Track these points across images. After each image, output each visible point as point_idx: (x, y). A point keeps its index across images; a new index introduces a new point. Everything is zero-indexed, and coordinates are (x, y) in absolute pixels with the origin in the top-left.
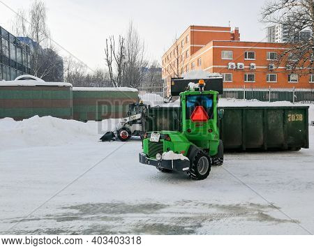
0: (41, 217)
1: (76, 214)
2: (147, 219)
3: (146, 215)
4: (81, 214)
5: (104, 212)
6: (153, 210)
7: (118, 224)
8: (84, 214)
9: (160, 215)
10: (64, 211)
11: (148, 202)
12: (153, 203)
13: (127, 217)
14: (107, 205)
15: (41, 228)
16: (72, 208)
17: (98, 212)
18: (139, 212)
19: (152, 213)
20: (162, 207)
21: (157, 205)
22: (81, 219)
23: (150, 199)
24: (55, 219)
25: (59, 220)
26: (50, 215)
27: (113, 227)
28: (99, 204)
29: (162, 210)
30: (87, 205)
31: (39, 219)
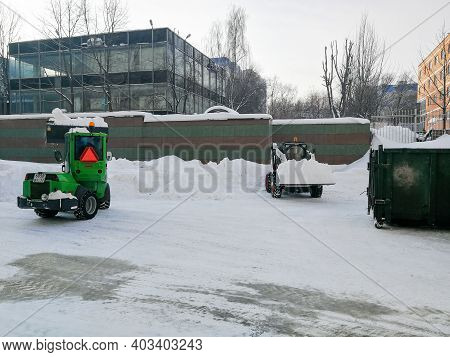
0: (211, 292)
1: (253, 296)
2: (354, 325)
3: (354, 319)
4: (260, 297)
5: (292, 301)
6: (367, 314)
7: (308, 323)
8: (264, 297)
9: (378, 324)
10: (240, 288)
11: (362, 299)
12: (370, 301)
13: (323, 315)
14: (298, 290)
15: (208, 305)
16: (250, 286)
17: (283, 299)
18: (344, 312)
19: (366, 317)
20: (386, 311)
21: (375, 306)
22: (258, 304)
23: (366, 295)
24: (225, 297)
25: (231, 299)
26: (221, 291)
27: (300, 325)
28: (287, 289)
29: (384, 317)
30: (270, 285)
31: (207, 293)
